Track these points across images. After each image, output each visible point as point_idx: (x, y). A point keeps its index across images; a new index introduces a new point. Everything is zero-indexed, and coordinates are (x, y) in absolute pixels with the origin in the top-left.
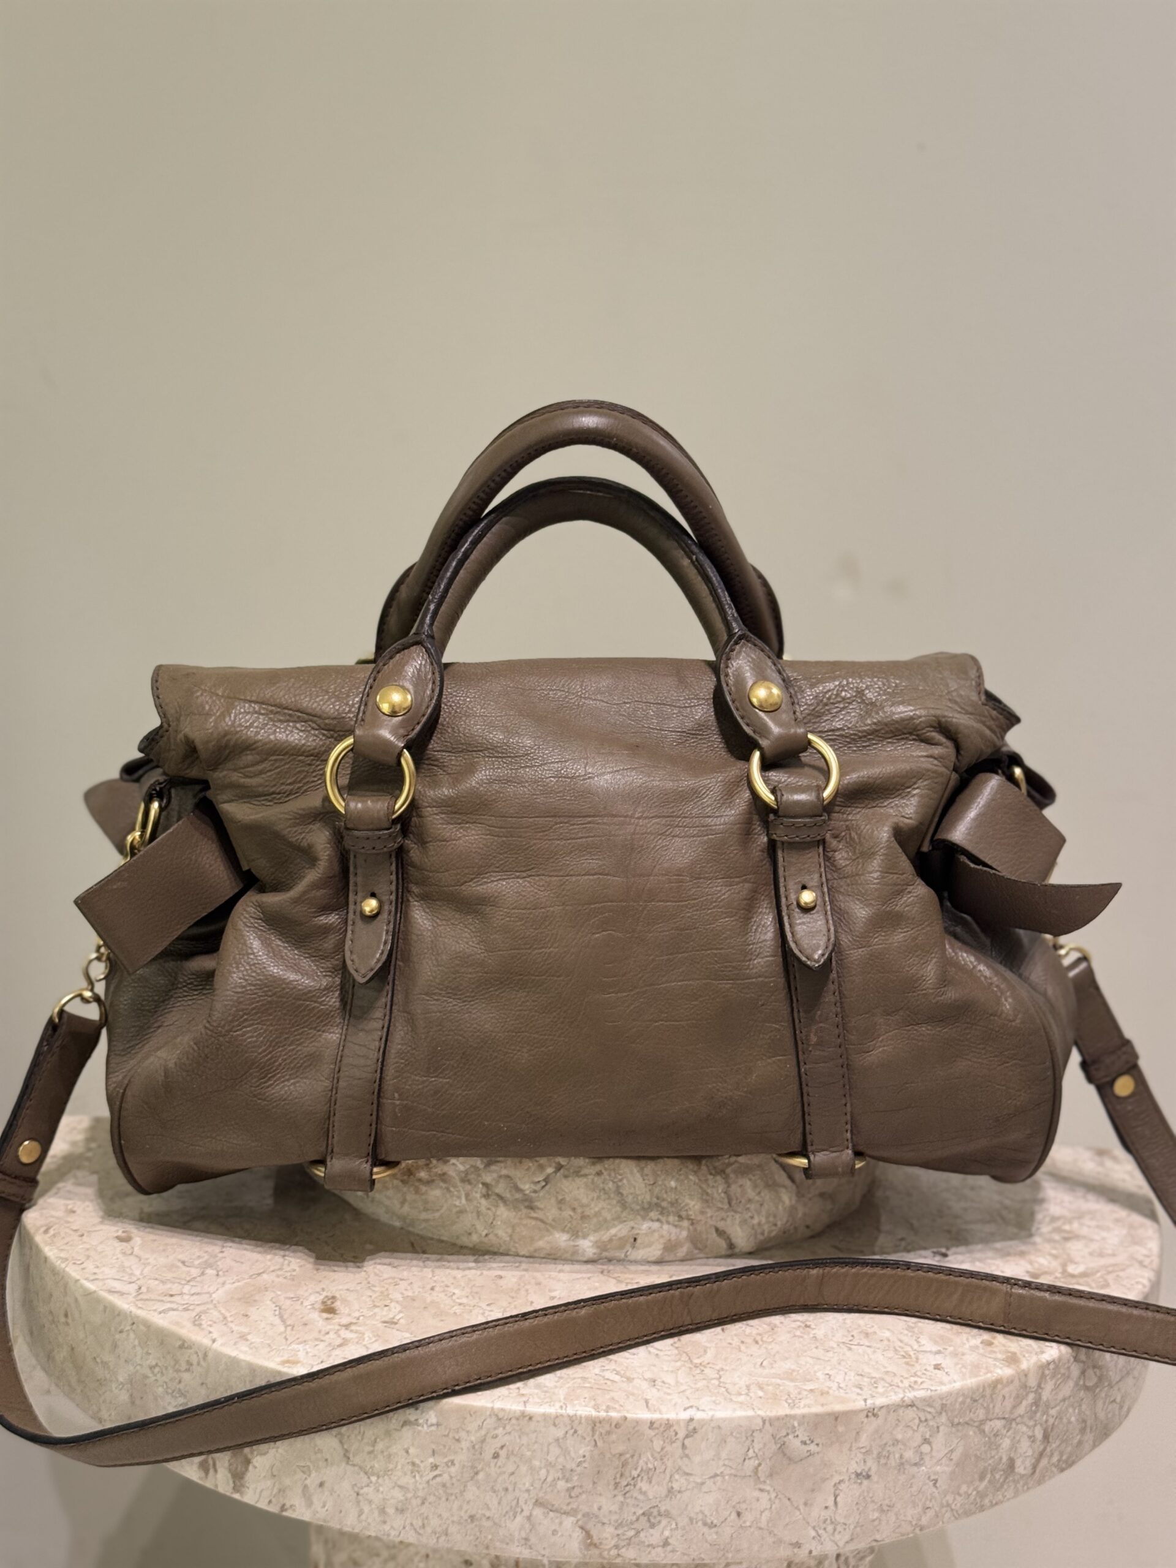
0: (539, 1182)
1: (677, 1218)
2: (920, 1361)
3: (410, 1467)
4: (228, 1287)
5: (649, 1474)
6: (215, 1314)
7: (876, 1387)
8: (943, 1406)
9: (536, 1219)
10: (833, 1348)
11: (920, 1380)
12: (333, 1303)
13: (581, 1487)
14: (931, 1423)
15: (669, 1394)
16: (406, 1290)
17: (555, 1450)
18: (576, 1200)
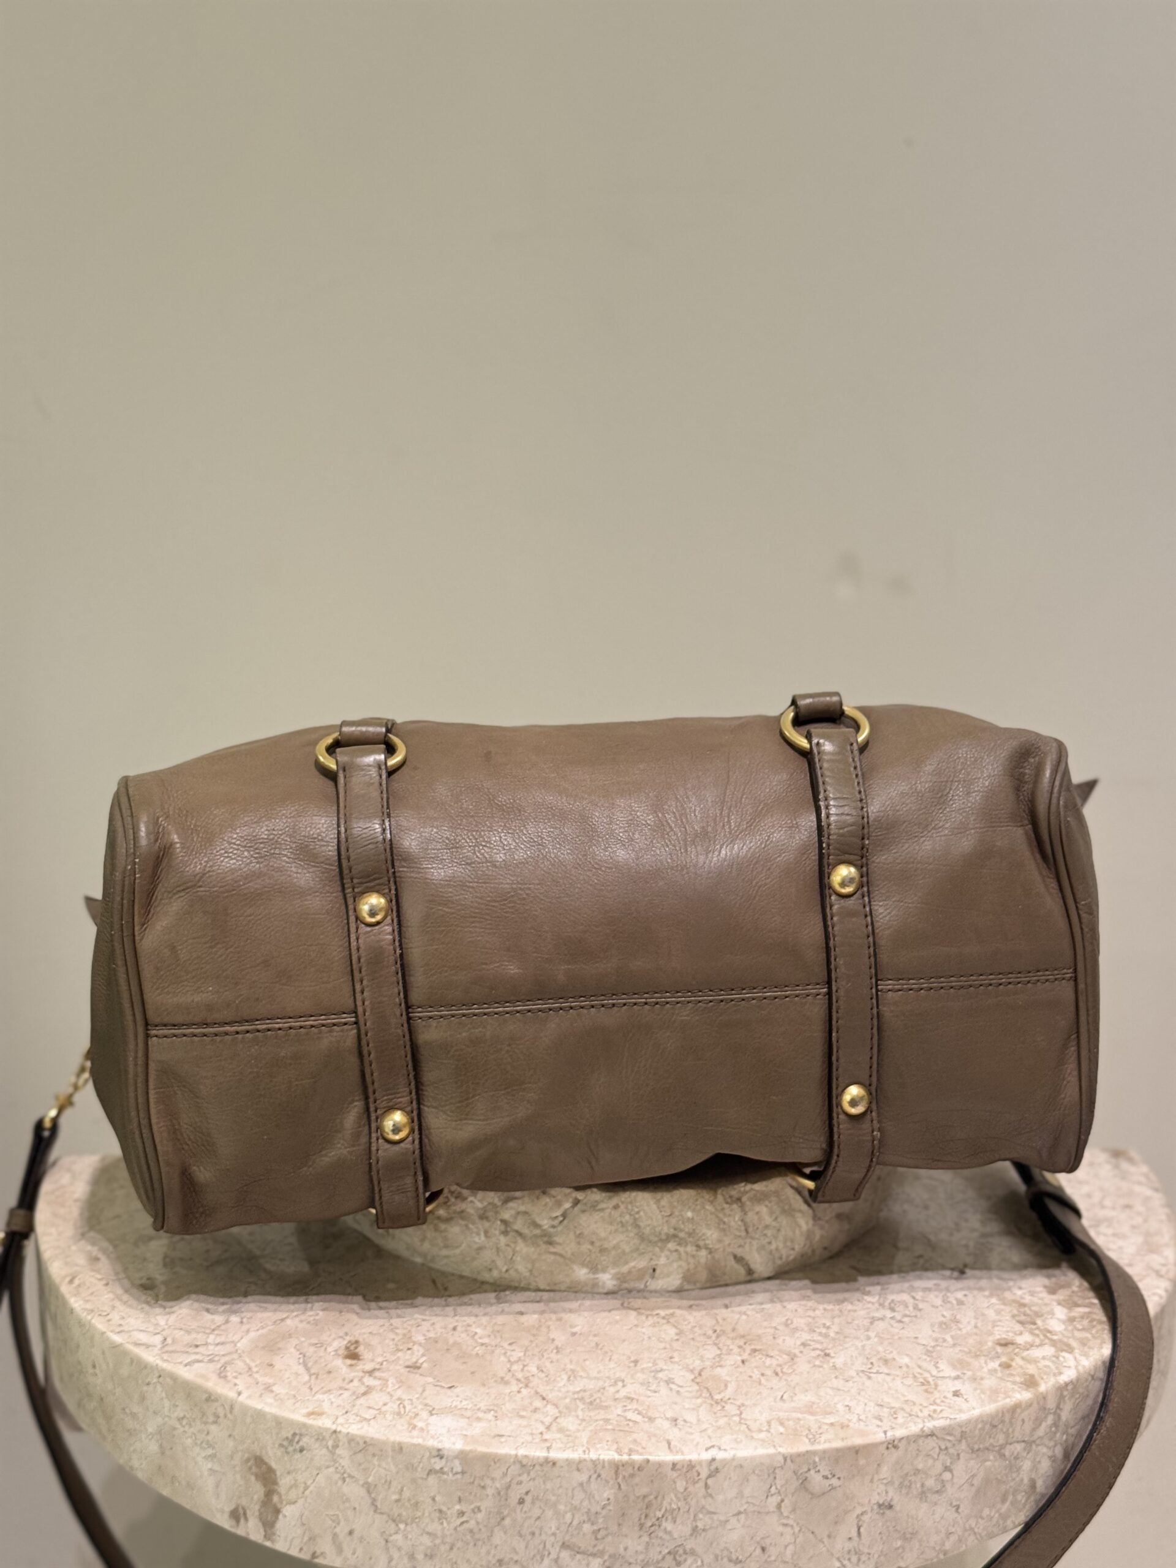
0: (557, 1217)
1: (694, 1248)
2: (939, 1388)
3: (437, 1515)
4: (252, 1335)
5: (672, 1514)
6: (240, 1364)
7: (896, 1418)
8: (963, 1435)
9: (555, 1254)
10: (853, 1377)
11: (939, 1409)
12: (356, 1348)
13: (606, 1529)
14: (951, 1451)
15: (691, 1434)
16: (428, 1331)
17: (580, 1495)
18: (594, 1233)
